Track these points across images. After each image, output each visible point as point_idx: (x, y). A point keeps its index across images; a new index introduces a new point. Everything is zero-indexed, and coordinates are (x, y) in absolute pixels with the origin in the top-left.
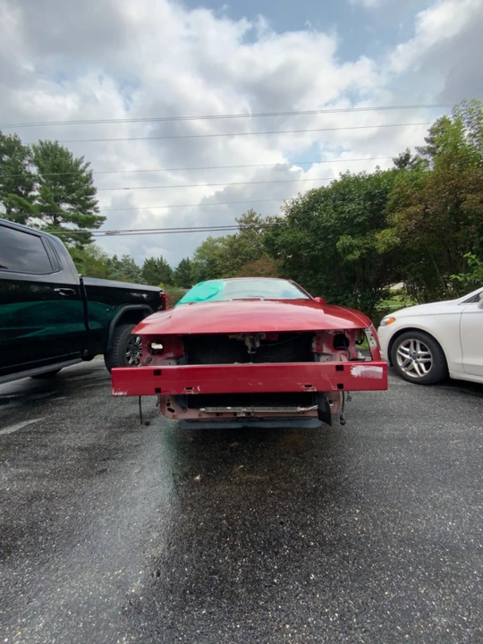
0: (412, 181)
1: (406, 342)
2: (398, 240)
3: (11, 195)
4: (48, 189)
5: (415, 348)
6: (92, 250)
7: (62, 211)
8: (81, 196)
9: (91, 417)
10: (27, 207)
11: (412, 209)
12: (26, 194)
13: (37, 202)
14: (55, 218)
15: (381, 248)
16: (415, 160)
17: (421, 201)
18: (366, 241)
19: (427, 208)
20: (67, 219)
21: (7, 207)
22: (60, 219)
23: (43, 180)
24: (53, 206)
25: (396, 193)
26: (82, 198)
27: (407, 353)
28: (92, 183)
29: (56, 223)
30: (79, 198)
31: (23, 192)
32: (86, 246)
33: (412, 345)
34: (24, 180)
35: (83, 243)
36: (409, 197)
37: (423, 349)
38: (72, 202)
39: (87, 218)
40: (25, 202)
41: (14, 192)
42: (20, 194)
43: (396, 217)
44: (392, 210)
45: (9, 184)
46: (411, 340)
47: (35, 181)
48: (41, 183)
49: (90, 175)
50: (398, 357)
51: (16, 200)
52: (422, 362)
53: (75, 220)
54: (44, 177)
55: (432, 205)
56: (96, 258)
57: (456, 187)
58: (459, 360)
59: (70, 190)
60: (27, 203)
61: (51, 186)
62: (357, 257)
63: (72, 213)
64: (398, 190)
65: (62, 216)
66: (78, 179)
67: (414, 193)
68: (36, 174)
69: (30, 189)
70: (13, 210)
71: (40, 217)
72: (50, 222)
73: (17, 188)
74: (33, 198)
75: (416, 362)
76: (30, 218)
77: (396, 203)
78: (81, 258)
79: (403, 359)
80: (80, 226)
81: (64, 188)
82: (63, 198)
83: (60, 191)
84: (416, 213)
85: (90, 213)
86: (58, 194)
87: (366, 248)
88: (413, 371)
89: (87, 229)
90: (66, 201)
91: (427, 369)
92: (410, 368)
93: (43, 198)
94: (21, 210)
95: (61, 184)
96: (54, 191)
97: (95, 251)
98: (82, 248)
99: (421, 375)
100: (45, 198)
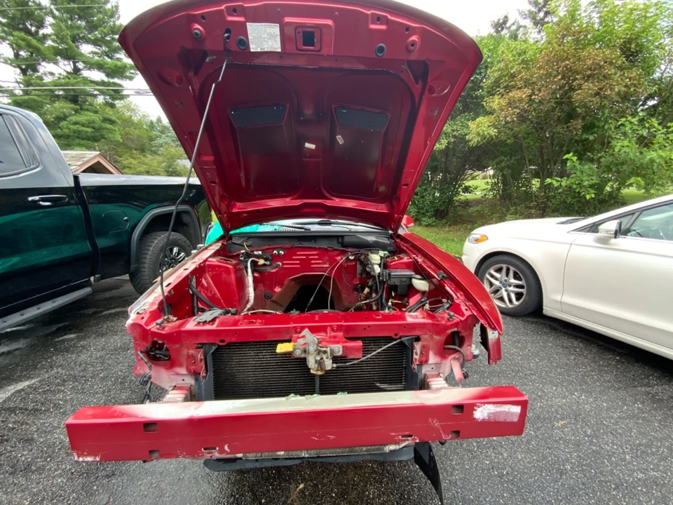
0: (520, 55)
1: (498, 266)
2: (493, 132)
3: (16, 33)
4: (63, 25)
5: (507, 274)
6: (129, 108)
7: (82, 55)
8: (106, 35)
9: (103, 379)
10: (38, 50)
11: (516, 94)
12: (37, 32)
13: (49, 43)
14: (74, 63)
15: (474, 140)
16: (513, 24)
17: (527, 83)
18: (455, 127)
19: (534, 94)
20: (91, 65)
21: (13, 49)
22: (80, 65)
23: (57, 13)
24: (71, 48)
25: (499, 70)
26: (108, 38)
27: (496, 279)
28: (119, 18)
29: (76, 71)
30: (103, 38)
31: (33, 29)
32: (118, 103)
33: (504, 271)
34: (33, 13)
35: (114, 99)
36: (513, 76)
37: (516, 277)
38: (95, 42)
39: (116, 66)
40: (34, 42)
41: (20, 30)
42: (28, 32)
43: (496, 102)
44: (491, 93)
45: (13, 19)
46: (504, 266)
47: (47, 14)
48: (54, 17)
49: (117, 7)
50: (485, 281)
51: (23, 40)
52: (513, 292)
53: (100, 67)
54: (57, 9)
55: (540, 90)
56: (135, 119)
57: (570, 70)
58: (558, 298)
59: (92, 27)
60: (39, 45)
61: (66, 21)
62: (444, 147)
63: (96, 58)
64: (502, 65)
65: (84, 62)
66: (101, 12)
67: (520, 72)
68: (48, 5)
69: (41, 25)
70: (22, 53)
71: (56, 63)
72: (70, 68)
73: (24, 24)
74: (45, 37)
75: (506, 291)
76: (43, 64)
77: (497, 83)
78: (114, 118)
79: (491, 284)
80: (108, 75)
81: (84, 23)
82: (83, 38)
83: (79, 28)
84: (521, 100)
85: (119, 59)
86: (76, 32)
87: (454, 136)
88: (501, 299)
89: (116, 80)
90: (88, 41)
91: (518, 299)
92: (498, 295)
93: (58, 37)
94: (32, 53)
95: (80, 18)
96: (71, 27)
97: (133, 110)
98: (112, 106)
99: (510, 306)
100: (59, 37)
